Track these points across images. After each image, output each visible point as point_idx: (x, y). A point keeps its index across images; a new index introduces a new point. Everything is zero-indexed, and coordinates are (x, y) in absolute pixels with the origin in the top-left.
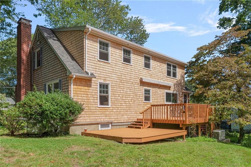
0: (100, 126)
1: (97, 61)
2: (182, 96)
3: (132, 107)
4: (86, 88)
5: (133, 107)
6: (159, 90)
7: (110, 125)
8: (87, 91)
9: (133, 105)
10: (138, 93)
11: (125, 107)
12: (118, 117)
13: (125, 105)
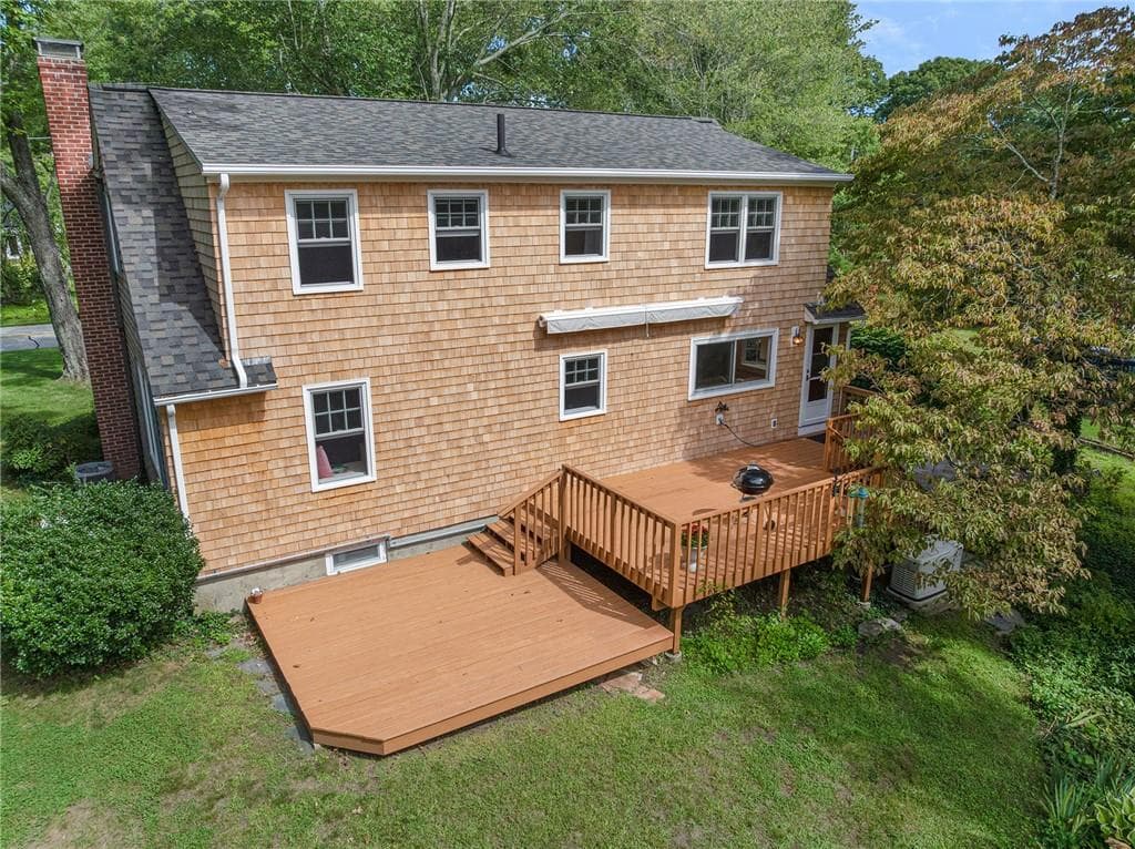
0: (329, 560)
1: (292, 298)
2: (797, 341)
3: (495, 454)
4: (246, 428)
5: (502, 453)
6: (652, 347)
7: (382, 548)
8: (255, 438)
9: (498, 445)
10: (526, 389)
11: (455, 462)
12: (421, 511)
13: (455, 452)
